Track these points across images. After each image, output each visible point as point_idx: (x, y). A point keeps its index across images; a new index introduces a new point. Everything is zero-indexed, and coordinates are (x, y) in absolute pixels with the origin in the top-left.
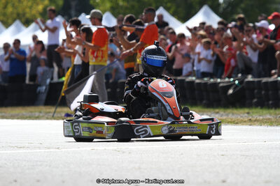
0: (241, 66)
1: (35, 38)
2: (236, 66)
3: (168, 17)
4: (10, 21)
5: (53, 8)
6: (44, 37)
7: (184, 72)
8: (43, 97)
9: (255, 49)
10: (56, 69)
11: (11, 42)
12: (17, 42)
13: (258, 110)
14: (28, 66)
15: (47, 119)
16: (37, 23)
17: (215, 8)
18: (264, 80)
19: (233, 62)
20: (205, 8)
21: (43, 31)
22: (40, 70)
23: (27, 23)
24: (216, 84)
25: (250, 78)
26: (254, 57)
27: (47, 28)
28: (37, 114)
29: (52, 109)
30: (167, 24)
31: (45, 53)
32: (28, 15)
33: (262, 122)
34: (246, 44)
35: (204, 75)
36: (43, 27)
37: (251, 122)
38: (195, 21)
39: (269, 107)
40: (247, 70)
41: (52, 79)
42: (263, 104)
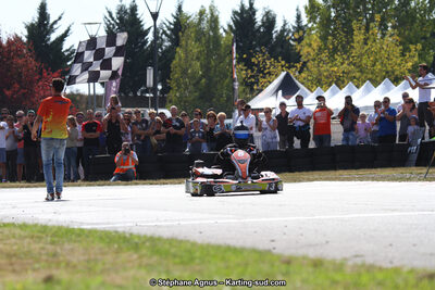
1: (405, 96)
4: (378, 79)
5: (425, 64)
6: (415, 95)
8: (415, 157)
10: (428, 127)
11: (382, 100)
12: (387, 101)
14: (398, 125)
15: (419, 180)
16: (408, 79)
21: (414, 88)
22: (411, 129)
23: (396, 81)
27: (418, 85)
28: (408, 176)
29: (424, 170)
31: (415, 111)
32: (397, 73)
36: (414, 84)
41: (423, 138)
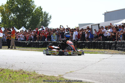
0: (30, 39)
2: (29, 39)
3: (15, 28)
7: (18, 40)
9: (33, 35)
13: (33, 48)
17: (25, 27)
18: (35, 42)
19: (28, 38)
20: (23, 27)
24: (25, 42)
25: (32, 41)
26: (33, 37)
30: (15, 30)
33: (34, 50)
34: (31, 34)
35: (22, 40)
37: (31, 50)
38: (21, 29)
39: (35, 47)
40: (31, 40)
42: (34, 47)
